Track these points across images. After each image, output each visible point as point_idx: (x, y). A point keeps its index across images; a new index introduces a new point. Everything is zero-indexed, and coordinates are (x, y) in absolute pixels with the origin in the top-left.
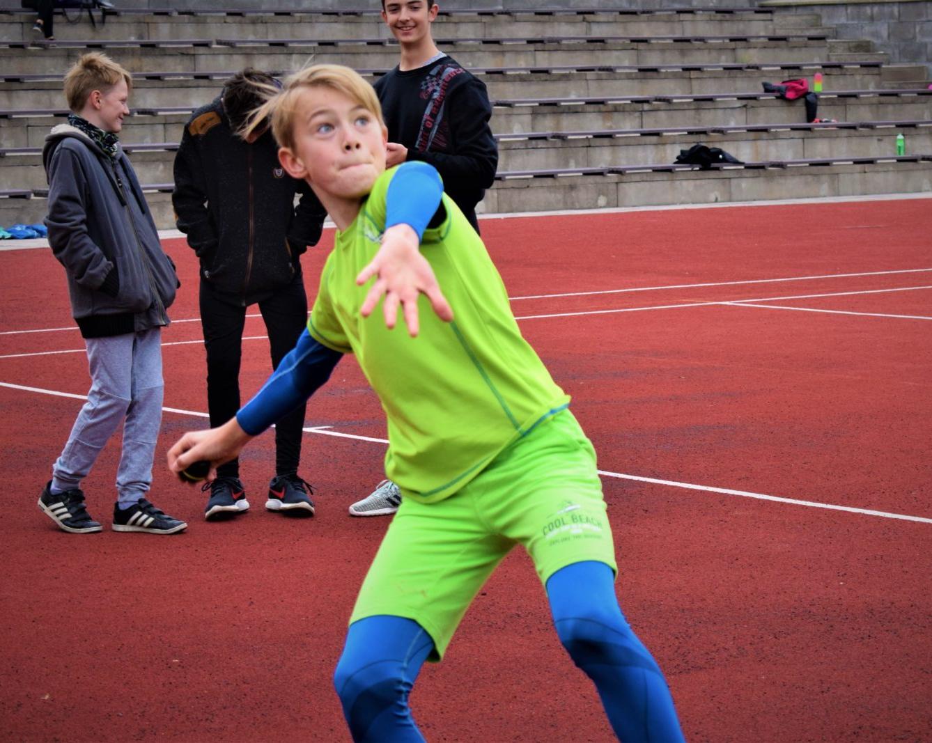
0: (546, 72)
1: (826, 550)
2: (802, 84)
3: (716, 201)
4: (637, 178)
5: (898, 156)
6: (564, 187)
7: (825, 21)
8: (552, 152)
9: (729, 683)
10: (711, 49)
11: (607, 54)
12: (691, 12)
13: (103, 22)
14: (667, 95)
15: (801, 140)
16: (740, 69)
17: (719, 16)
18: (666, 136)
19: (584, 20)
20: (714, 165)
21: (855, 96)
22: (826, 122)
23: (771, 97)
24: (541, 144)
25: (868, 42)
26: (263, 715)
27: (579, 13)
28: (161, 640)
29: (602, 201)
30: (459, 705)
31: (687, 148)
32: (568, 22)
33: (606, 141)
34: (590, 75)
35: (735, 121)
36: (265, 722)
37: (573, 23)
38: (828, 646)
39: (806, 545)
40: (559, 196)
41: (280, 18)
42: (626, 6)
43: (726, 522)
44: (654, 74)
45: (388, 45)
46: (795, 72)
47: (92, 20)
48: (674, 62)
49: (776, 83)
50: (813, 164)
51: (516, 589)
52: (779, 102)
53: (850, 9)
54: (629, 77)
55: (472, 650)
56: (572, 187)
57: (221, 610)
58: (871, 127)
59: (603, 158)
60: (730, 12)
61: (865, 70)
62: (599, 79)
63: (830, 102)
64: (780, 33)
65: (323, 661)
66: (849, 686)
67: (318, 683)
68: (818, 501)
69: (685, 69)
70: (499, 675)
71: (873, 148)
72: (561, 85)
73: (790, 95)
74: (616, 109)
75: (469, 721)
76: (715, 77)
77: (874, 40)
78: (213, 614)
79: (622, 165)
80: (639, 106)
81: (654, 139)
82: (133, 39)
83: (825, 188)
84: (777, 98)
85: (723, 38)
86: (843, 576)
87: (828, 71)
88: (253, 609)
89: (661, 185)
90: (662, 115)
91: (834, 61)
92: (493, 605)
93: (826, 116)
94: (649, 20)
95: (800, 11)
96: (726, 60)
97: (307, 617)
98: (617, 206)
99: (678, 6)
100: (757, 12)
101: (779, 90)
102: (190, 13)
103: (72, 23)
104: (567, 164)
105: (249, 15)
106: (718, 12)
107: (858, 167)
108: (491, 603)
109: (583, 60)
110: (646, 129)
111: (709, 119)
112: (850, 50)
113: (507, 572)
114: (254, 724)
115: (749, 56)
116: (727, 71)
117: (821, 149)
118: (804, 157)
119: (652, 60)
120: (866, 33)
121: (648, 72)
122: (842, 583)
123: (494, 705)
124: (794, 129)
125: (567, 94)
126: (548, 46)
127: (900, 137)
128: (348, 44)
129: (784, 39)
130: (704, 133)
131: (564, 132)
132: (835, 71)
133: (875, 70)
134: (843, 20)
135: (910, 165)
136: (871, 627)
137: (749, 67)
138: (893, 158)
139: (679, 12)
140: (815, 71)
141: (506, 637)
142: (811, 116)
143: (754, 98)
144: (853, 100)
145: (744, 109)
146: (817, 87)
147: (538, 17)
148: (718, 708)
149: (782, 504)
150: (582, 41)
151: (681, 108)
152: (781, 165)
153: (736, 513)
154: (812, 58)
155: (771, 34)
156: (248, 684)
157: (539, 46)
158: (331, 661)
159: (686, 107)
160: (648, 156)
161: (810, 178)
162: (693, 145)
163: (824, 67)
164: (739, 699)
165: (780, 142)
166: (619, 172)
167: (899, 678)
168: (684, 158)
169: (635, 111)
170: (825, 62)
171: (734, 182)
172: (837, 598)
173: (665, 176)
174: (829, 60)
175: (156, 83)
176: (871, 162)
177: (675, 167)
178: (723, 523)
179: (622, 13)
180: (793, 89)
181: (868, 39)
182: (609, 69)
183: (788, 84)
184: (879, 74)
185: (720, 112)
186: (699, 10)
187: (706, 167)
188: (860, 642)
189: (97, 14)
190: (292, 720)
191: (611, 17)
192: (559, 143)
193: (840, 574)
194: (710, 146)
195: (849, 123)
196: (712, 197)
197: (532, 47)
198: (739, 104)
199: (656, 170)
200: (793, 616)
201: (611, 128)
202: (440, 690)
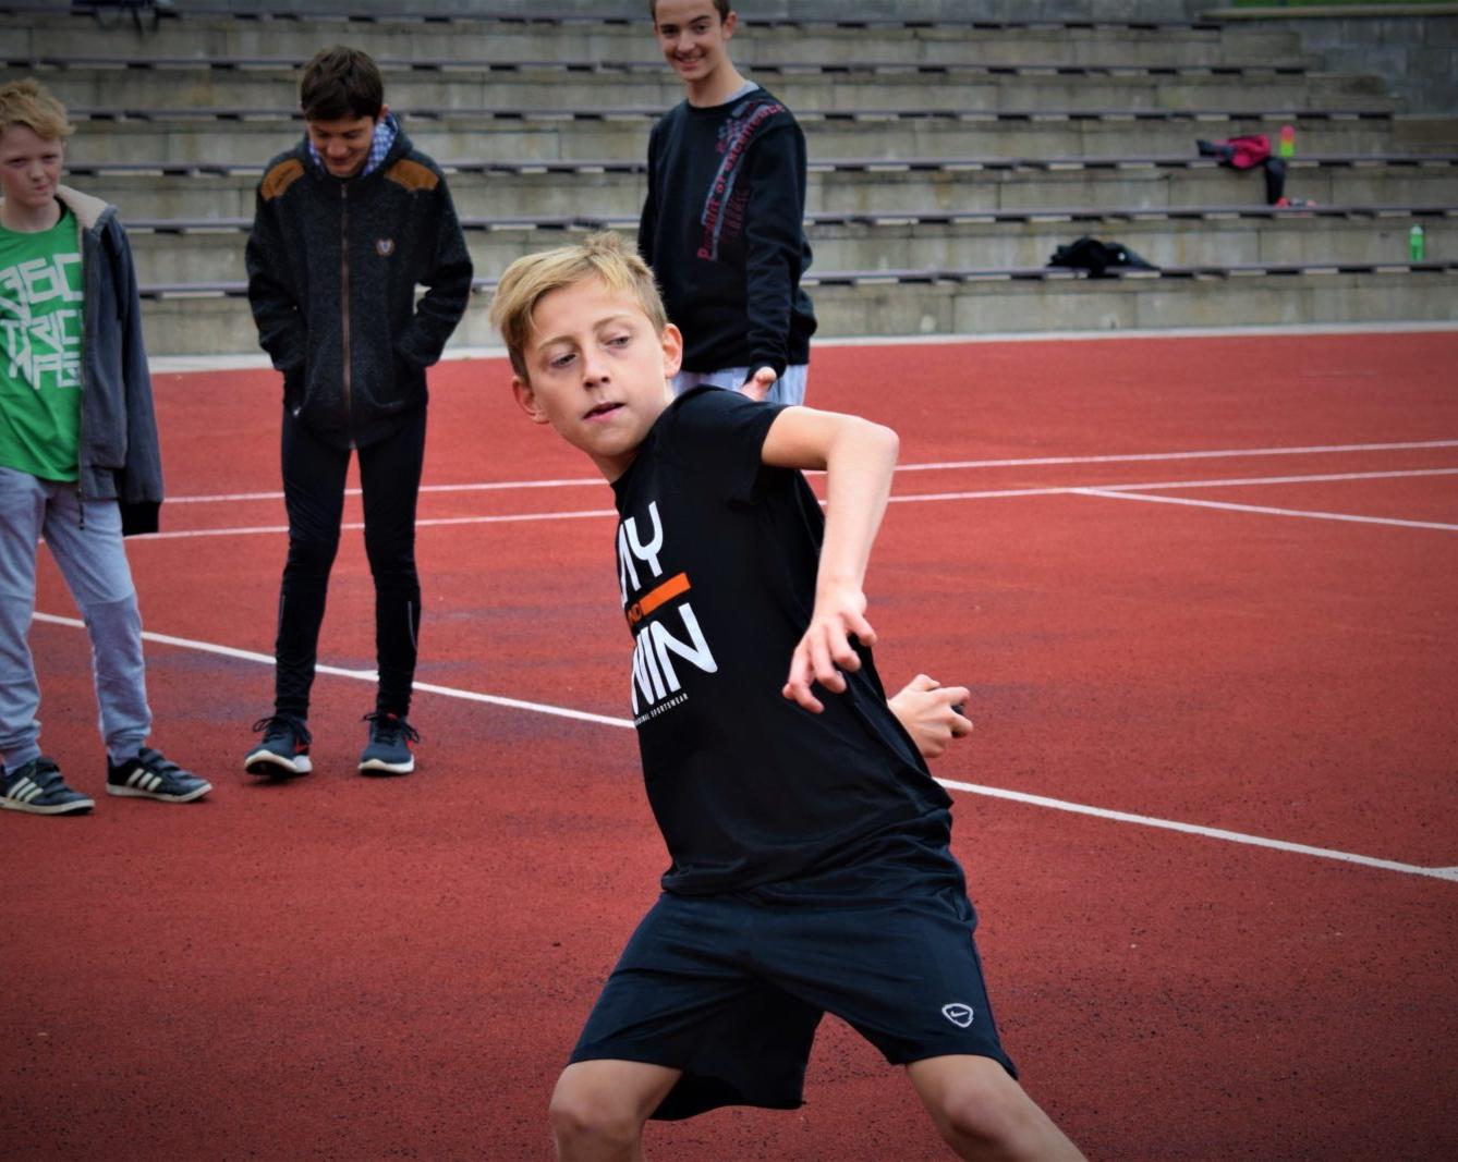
0: (849, 117)
1: (1124, 891)
2: (1260, 143)
3: (1113, 327)
4: (986, 288)
5: (1412, 261)
6: (867, 300)
7: (1306, 44)
8: (852, 245)
9: (904, 1101)
10: (1117, 85)
11: (948, 90)
12: (1088, 26)
13: (155, 27)
14: (1042, 157)
15: (1254, 235)
16: (1161, 117)
17: (1133, 34)
18: (1037, 223)
19: (915, 36)
20: (1110, 270)
21: (1346, 164)
22: (1298, 205)
23: (1211, 164)
24: (834, 231)
25: (1374, 79)
26: (152, 1125)
27: (909, 25)
28: (30, 1000)
29: (928, 323)
30: (464, 1121)
31: (1067, 241)
32: (889, 39)
33: (939, 229)
34: (919, 123)
35: (1150, 201)
36: (152, 1136)
37: (898, 40)
38: (1082, 1047)
39: (1095, 882)
40: (860, 314)
41: (432, 27)
42: (985, 15)
43: (977, 841)
44: (1022, 124)
45: (599, 70)
46: (1250, 124)
47: (137, 25)
48: (1058, 105)
49: (1219, 141)
50: (1272, 272)
51: (610, 938)
52: (1222, 172)
53: (1346, 25)
54: (983, 128)
55: (512, 1034)
56: (880, 301)
57: (138, 956)
58: (1369, 214)
59: (933, 256)
60: (1150, 27)
61: (1366, 123)
62: (934, 130)
63: (1306, 173)
64: (1231, 61)
65: (272, 1042)
66: (1096, 1112)
67: (253, 1078)
68: (1136, 812)
69: (1075, 117)
70: (542, 1075)
71: (1371, 248)
72: (872, 140)
73: (1240, 160)
74: (958, 179)
75: (473, 1147)
76: (1121, 129)
77: (1385, 76)
78: (124, 961)
79: (963, 266)
80: (994, 174)
81: (1017, 227)
82: (200, 55)
83: (1290, 310)
84: (1222, 165)
85: (1138, 68)
86: (1139, 934)
87: (1305, 123)
88: (188, 955)
89: (1024, 299)
90: (1033, 190)
91: (1317, 107)
92: (566, 962)
93: (1297, 194)
94: (1020, 38)
95: (1266, 27)
96: (1140, 104)
97: (269, 972)
98: (952, 332)
99: (1069, 17)
100: (1196, 27)
101: (1223, 152)
102: (291, 16)
103: (106, 28)
104: (874, 264)
105: (382, 21)
106: (1133, 26)
107: (1347, 278)
108: (563, 960)
109: (910, 100)
110: (1006, 210)
111: (1107, 197)
112: (1344, 90)
113: (605, 909)
114: (133, 1139)
115: (1177, 98)
116: (1141, 122)
117: (1287, 249)
118: (1260, 260)
119: (1021, 102)
120: (1370, 65)
121: (1013, 120)
122: (1133, 946)
123: (519, 1123)
124: (1244, 215)
125: (880, 152)
126: (854, 76)
127: (1417, 231)
128: (539, 69)
129: (1236, 71)
130: (1097, 218)
131: (871, 213)
132: (1316, 124)
133: (1383, 124)
134: (1335, 43)
135: (1431, 277)
136: (1161, 1018)
137: (1177, 115)
138: (1402, 265)
139: (1070, 25)
140: (1284, 123)
141: (570, 1015)
142: (1274, 194)
143: (1182, 165)
144: (1343, 171)
145: (1166, 183)
146: (1286, 149)
147: (843, 31)
148: (875, 1140)
149: (1077, 815)
150: (909, 70)
151: (1064, 178)
152: (1220, 273)
153: (999, 826)
154: (1282, 102)
155: (1216, 63)
156: (145, 1074)
157: (840, 76)
158: (284, 1043)
159: (1071, 176)
160: (1007, 255)
161: (1266, 295)
162: (1077, 238)
163: (1301, 116)
164: (912, 1128)
165: (1220, 236)
166: (957, 279)
167: (1182, 1102)
168: (1063, 259)
169: (989, 181)
170: (1302, 109)
171: (1141, 298)
172: (1119, 970)
173: (1031, 286)
174: (1309, 105)
175: (231, 124)
176: (1366, 270)
177: (1046, 273)
178: (971, 842)
179: (978, 26)
180: (1246, 151)
181: (1374, 72)
182: (951, 116)
183: (1238, 143)
184: (1389, 130)
185: (1126, 187)
186: (1102, 23)
187: (1097, 274)
188: (1136, 1041)
189: (146, 15)
190: (195, 1134)
191: (957, 32)
192: (862, 230)
193: (1136, 931)
194: (1105, 240)
195: (1337, 206)
196: (1106, 320)
197: (828, 78)
198: (1158, 173)
199: (1018, 277)
200: (1040, 996)
201: (949, 208)
202: (441, 1095)
